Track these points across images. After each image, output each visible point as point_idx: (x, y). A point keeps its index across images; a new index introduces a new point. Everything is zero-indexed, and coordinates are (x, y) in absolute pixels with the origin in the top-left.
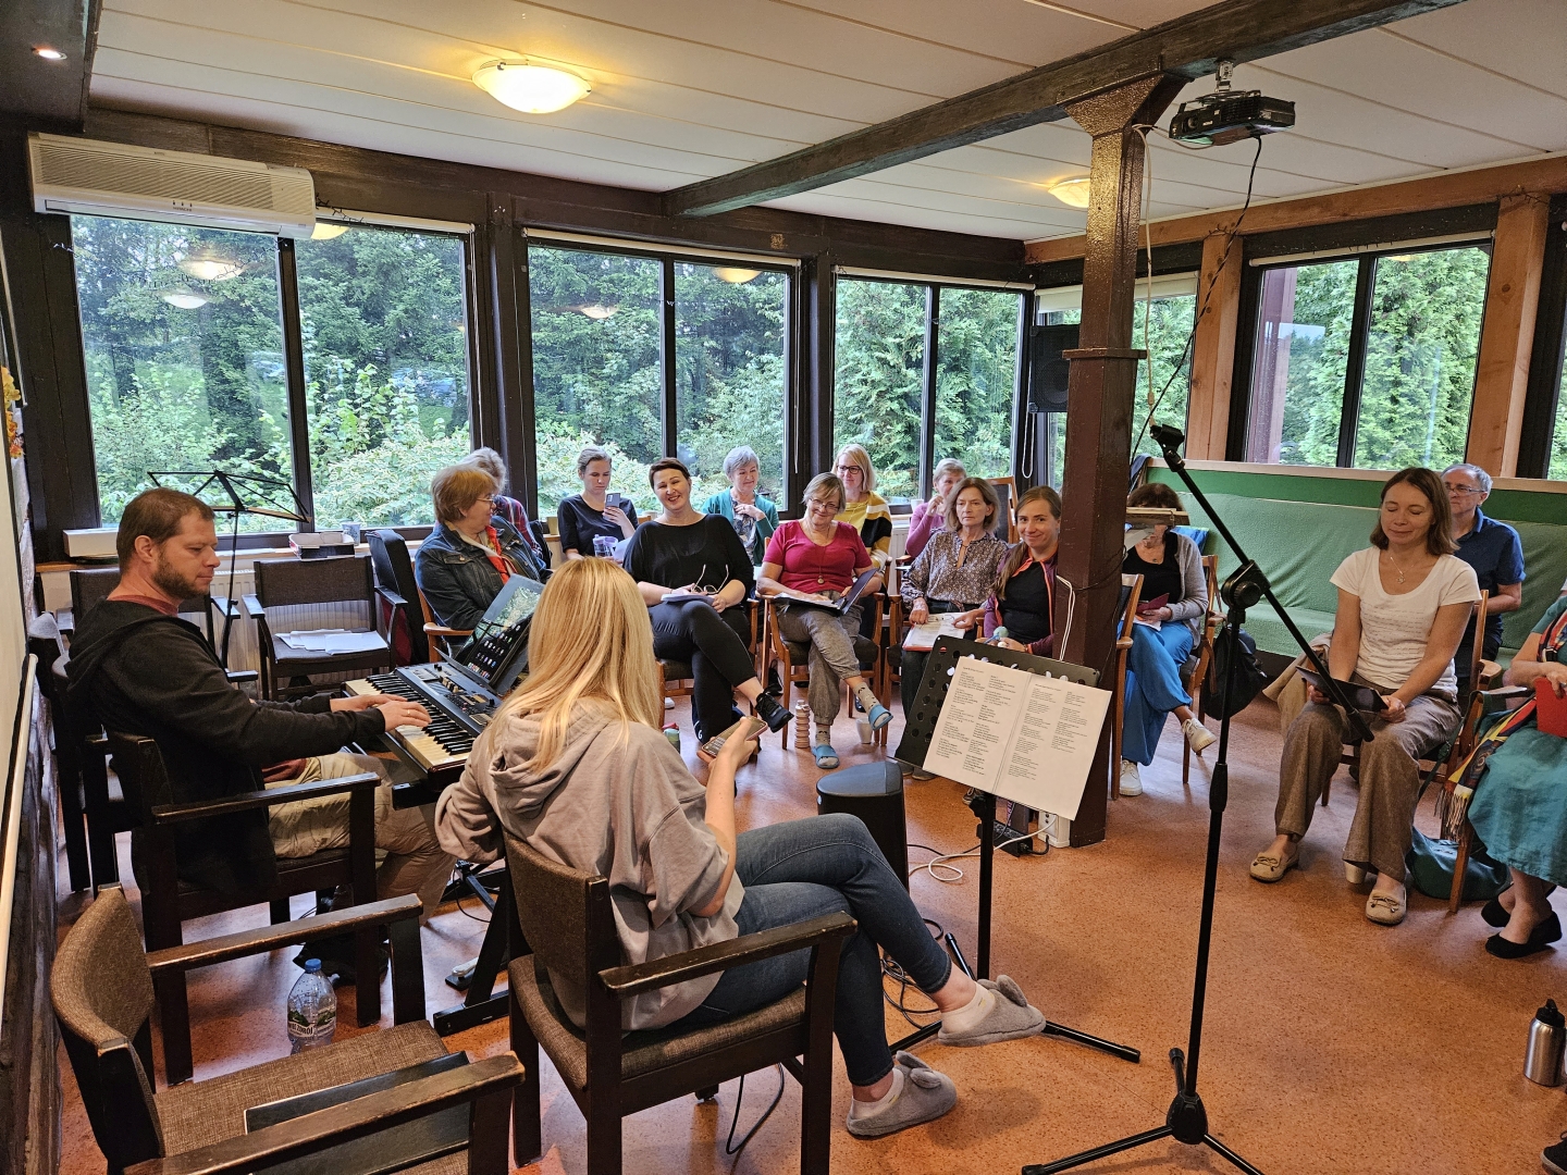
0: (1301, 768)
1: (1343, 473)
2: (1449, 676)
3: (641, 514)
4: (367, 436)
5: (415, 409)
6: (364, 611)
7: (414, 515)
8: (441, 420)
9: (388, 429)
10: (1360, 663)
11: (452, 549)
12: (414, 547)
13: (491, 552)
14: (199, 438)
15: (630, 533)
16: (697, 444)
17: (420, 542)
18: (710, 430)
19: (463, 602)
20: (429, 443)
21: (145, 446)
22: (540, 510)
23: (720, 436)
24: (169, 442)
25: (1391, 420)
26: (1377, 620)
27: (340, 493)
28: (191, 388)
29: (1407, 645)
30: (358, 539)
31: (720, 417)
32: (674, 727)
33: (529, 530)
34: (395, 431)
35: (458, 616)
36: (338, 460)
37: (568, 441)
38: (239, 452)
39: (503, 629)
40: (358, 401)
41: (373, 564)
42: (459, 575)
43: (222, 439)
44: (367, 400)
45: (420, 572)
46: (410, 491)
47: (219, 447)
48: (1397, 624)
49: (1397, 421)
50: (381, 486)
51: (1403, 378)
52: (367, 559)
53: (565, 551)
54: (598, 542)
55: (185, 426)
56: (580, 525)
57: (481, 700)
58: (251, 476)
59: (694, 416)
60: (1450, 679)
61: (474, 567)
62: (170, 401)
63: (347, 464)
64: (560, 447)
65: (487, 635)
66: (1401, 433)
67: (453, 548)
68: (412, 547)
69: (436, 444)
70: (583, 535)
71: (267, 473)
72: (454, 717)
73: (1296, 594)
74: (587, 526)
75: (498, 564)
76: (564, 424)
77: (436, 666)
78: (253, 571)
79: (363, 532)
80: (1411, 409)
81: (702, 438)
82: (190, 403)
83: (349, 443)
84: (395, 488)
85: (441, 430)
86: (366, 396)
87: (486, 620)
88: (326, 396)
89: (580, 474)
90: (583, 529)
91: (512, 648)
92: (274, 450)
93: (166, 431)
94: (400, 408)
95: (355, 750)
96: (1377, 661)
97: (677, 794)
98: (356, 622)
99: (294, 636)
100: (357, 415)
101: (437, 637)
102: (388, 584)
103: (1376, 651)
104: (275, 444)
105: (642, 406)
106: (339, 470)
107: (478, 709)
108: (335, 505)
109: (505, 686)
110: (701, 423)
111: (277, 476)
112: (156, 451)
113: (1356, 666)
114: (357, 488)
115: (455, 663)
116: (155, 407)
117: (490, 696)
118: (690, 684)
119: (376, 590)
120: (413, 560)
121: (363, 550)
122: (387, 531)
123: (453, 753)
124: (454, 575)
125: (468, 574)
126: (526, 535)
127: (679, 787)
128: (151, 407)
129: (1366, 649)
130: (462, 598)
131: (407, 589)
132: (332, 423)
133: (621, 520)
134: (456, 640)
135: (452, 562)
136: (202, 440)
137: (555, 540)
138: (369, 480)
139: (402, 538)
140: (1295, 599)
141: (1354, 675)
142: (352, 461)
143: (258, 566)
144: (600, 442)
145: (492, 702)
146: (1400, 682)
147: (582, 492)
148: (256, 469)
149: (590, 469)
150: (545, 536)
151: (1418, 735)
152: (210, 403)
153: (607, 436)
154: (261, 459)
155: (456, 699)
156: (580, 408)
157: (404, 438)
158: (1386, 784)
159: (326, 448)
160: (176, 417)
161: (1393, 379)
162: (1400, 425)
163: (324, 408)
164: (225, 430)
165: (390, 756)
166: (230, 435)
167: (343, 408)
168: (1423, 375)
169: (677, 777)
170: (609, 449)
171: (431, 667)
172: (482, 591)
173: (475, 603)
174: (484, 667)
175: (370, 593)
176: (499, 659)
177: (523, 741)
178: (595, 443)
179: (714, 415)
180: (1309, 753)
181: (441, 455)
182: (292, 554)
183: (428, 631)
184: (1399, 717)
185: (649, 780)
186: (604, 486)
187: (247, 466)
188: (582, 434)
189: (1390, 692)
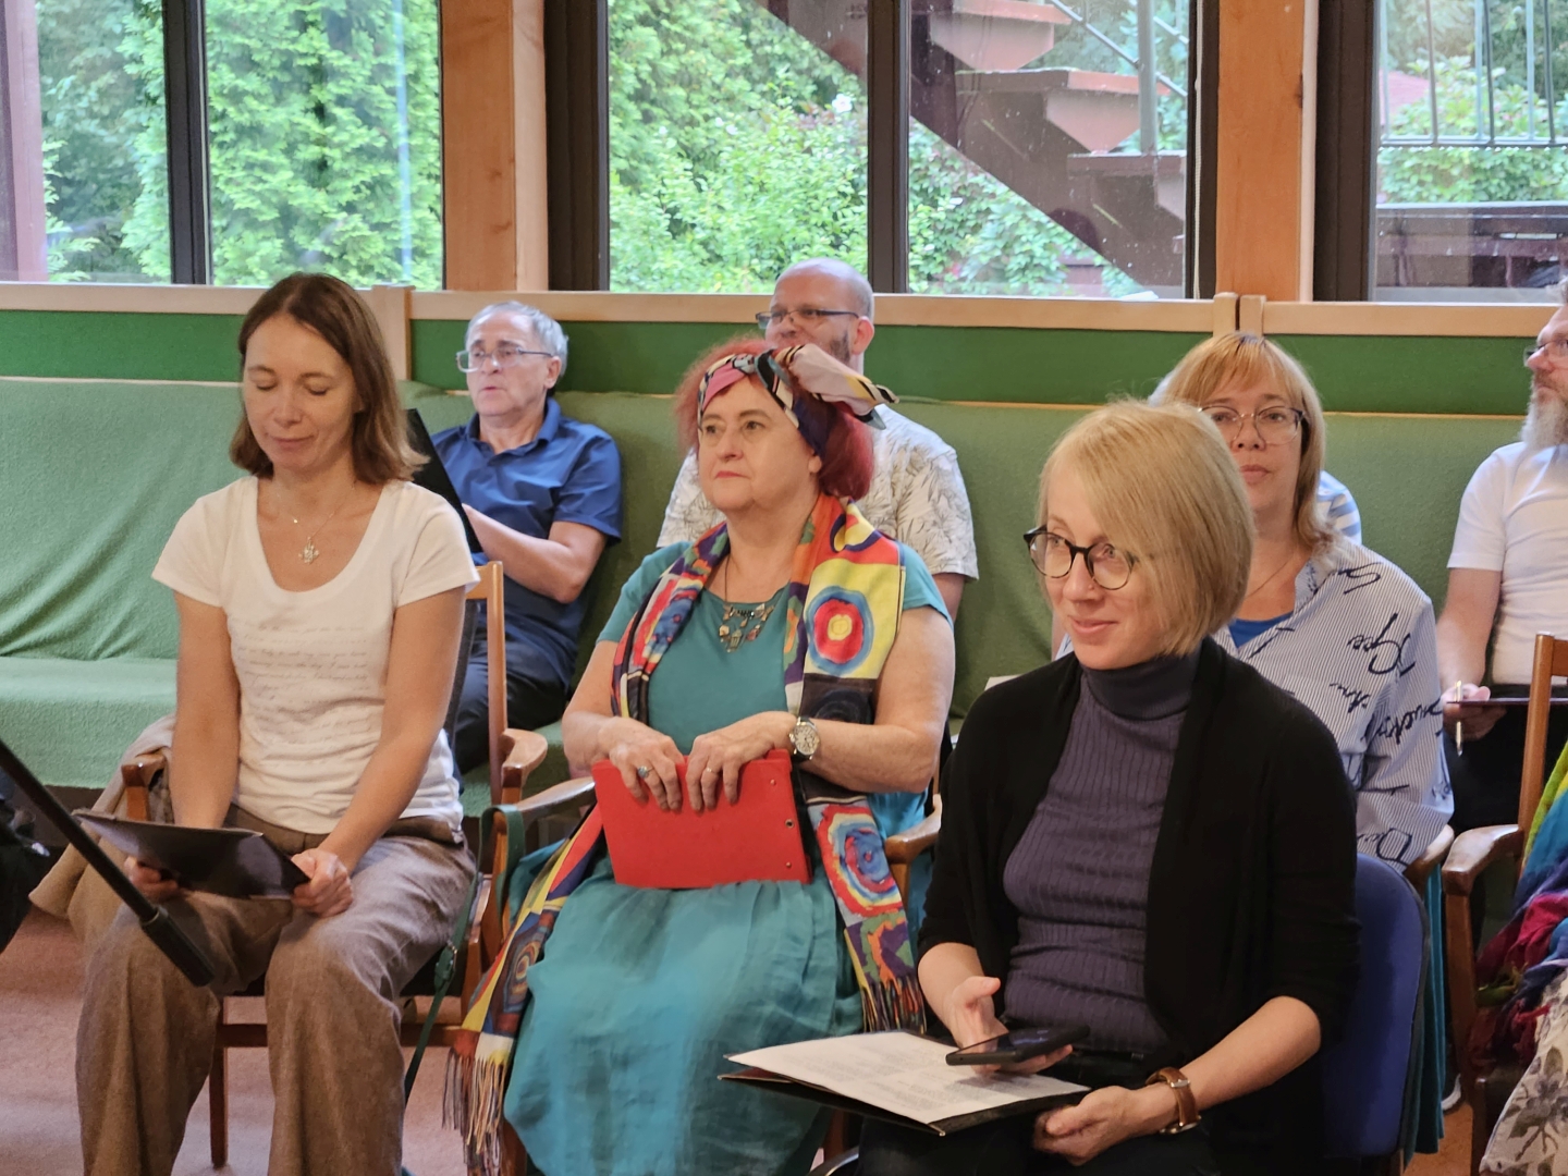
0: (118, 1080)
1: (190, 298)
2: (440, 781)
10: (247, 780)
25: (322, 165)
26: (269, 658)
29: (341, 713)
48: (311, 663)
49: (337, 166)
51: (335, 58)
60: (443, 788)
66: (348, 196)
73: (115, 622)
80: (363, 136)
96: (282, 768)
103: (276, 744)
113: (237, 786)
129: (259, 742)
140: (116, 635)
141: (234, 812)
146: (337, 814)
151: (387, 938)
158: (329, 1075)
161: (313, 61)
162: (344, 175)
168: (377, 53)
180: (134, 1035)
184: (337, 898)
189: (311, 841)
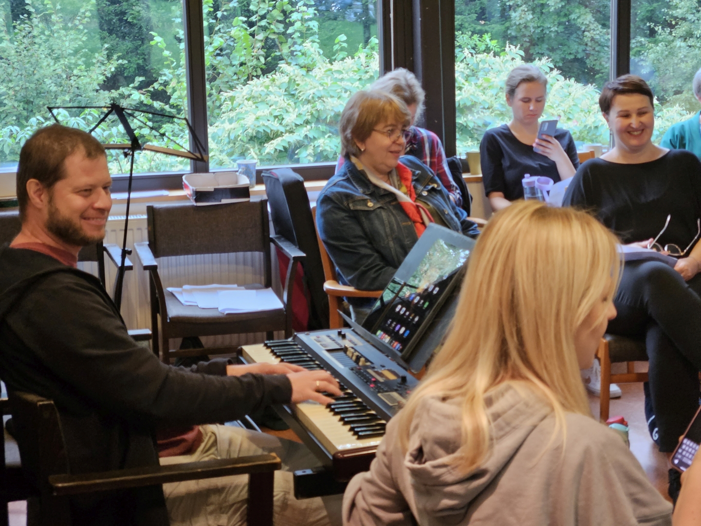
3: (581, 149)
4: (262, 60)
5: (314, 25)
6: (257, 264)
7: (310, 150)
8: (343, 37)
9: (285, 50)
11: (358, 192)
12: (315, 189)
13: (403, 196)
14: (88, 65)
15: (568, 173)
16: (652, 56)
17: (323, 183)
18: (670, 38)
19: (369, 256)
20: (329, 65)
21: (36, 77)
22: (458, 143)
23: (683, 44)
24: (59, 71)
27: (233, 126)
28: (82, 10)
30: (254, 180)
31: (684, 19)
32: (622, 422)
33: (446, 168)
34: (292, 52)
35: (364, 273)
36: (231, 88)
37: (490, 57)
38: (130, 80)
39: (418, 291)
40: (254, 19)
41: (269, 209)
42: (366, 224)
43: (112, 67)
44: (263, 17)
45: (322, 220)
46: (307, 122)
47: (109, 75)
50: (276, 117)
52: (263, 203)
53: (488, 194)
54: (529, 183)
55: (76, 52)
56: (506, 163)
57: (392, 377)
58: (141, 107)
59: (650, 19)
61: (384, 214)
62: (61, 25)
63: (242, 92)
64: (481, 66)
65: (397, 299)
67: (361, 190)
68: (314, 189)
69: (336, 66)
70: (510, 175)
71: (157, 105)
72: (361, 395)
74: (514, 164)
75: (412, 212)
76: (487, 37)
77: (340, 333)
78: (145, 217)
79: (259, 172)
81: (660, 47)
82: (81, 27)
83: (242, 68)
84: (291, 118)
85: (342, 49)
86: (262, 12)
87: (397, 279)
88: (219, 14)
89: (508, 99)
90: (510, 167)
91: (429, 315)
92: (164, 78)
93: (57, 59)
94: (298, 25)
95: (248, 426)
97: (634, 510)
98: (250, 277)
99: (186, 291)
100: (253, 35)
101: (339, 298)
102: (285, 233)
104: (166, 71)
105: (583, 10)
106: (232, 99)
107: (388, 386)
108: (227, 140)
109: (418, 361)
110: (659, 29)
111: (167, 107)
112: (48, 81)
114: (249, 121)
115: (361, 329)
116: (47, 33)
117: (402, 372)
118: (643, 367)
119: (272, 240)
120: (313, 205)
121: (259, 191)
122: (285, 171)
123: (360, 438)
124: (360, 224)
125: (377, 223)
126: (442, 176)
127: (637, 502)
128: (43, 33)
130: (369, 252)
131: (306, 240)
132: (225, 46)
133: (557, 155)
134: (359, 302)
135: (359, 208)
136: (92, 68)
137: (476, 180)
138: (264, 111)
139: (301, 178)
142: (246, 89)
143: (151, 211)
144: (528, 58)
145: (404, 379)
147: (508, 122)
148: (147, 100)
149: (520, 93)
150: (465, 176)
152: (101, 27)
153: (537, 49)
154: (150, 89)
155: (361, 373)
156: (504, 15)
157: (302, 61)
159: (219, 74)
160: (67, 44)
163: (217, 29)
164: (115, 57)
165: (289, 435)
166: (120, 61)
167: (238, 29)
169: (634, 489)
170: (541, 65)
171: (333, 333)
172: (391, 244)
173: (383, 257)
174: (395, 336)
175: (265, 243)
176: (412, 328)
177: (443, 431)
178: (523, 58)
179: (676, 18)
181: (342, 79)
182: (184, 198)
183: (329, 291)
185: (599, 491)
186: (536, 114)
187: (137, 96)
188: (507, 49)
